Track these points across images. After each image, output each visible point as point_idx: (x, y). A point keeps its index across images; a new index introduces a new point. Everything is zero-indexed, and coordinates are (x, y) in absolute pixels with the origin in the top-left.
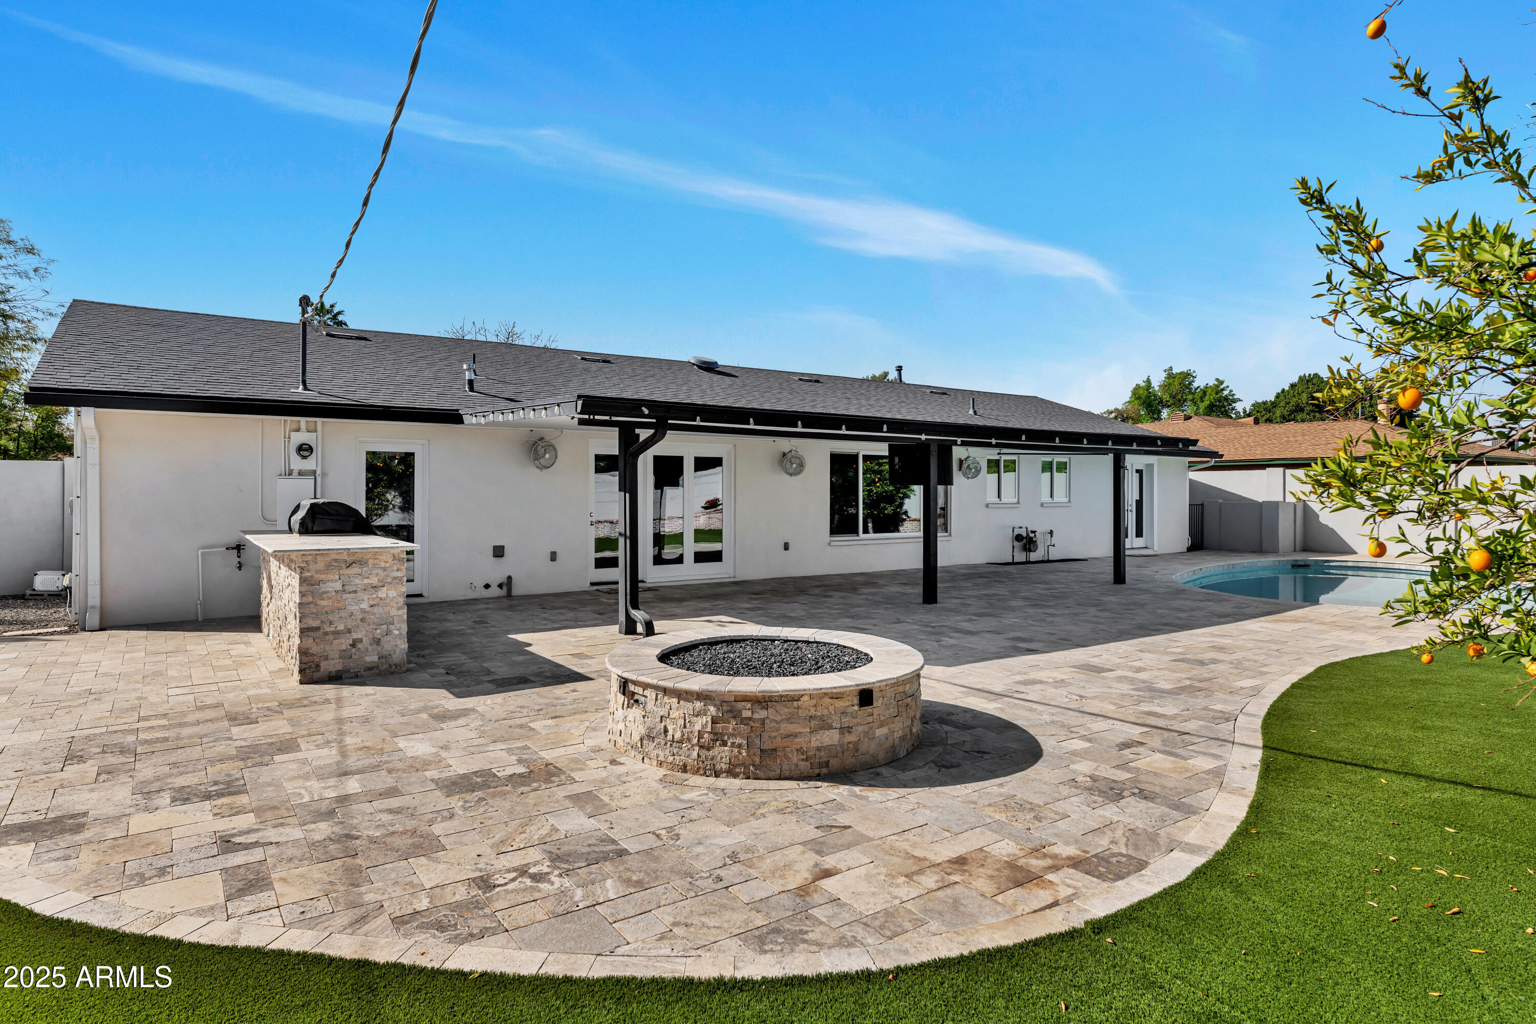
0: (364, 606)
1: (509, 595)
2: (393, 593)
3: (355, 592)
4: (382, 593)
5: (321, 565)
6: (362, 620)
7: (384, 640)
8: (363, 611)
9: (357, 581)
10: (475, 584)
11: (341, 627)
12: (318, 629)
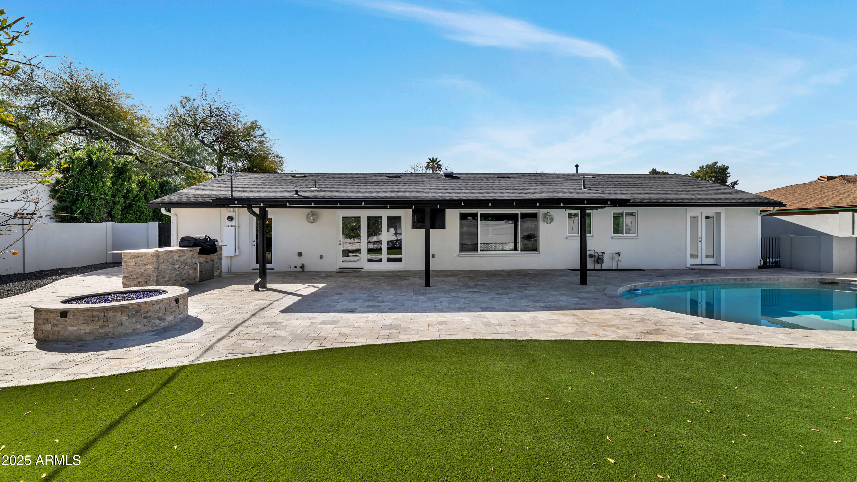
0: (142, 270)
1: (303, 271)
2: (151, 267)
3: (139, 266)
4: (147, 267)
5: (129, 257)
6: (141, 275)
7: (148, 282)
8: (142, 272)
9: (140, 262)
10: (291, 266)
11: (135, 277)
12: (128, 277)
